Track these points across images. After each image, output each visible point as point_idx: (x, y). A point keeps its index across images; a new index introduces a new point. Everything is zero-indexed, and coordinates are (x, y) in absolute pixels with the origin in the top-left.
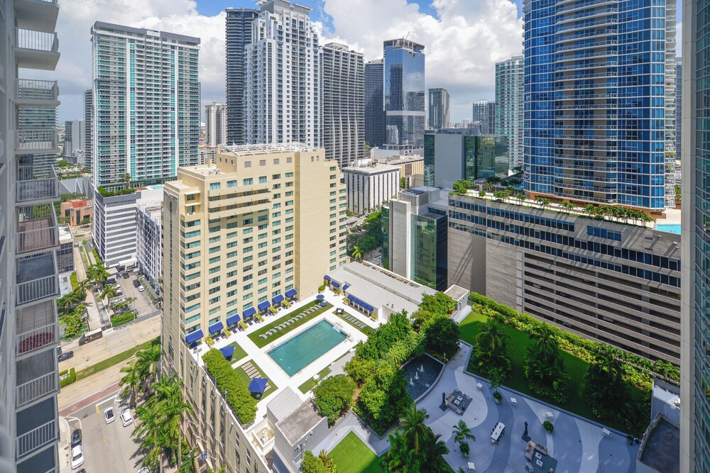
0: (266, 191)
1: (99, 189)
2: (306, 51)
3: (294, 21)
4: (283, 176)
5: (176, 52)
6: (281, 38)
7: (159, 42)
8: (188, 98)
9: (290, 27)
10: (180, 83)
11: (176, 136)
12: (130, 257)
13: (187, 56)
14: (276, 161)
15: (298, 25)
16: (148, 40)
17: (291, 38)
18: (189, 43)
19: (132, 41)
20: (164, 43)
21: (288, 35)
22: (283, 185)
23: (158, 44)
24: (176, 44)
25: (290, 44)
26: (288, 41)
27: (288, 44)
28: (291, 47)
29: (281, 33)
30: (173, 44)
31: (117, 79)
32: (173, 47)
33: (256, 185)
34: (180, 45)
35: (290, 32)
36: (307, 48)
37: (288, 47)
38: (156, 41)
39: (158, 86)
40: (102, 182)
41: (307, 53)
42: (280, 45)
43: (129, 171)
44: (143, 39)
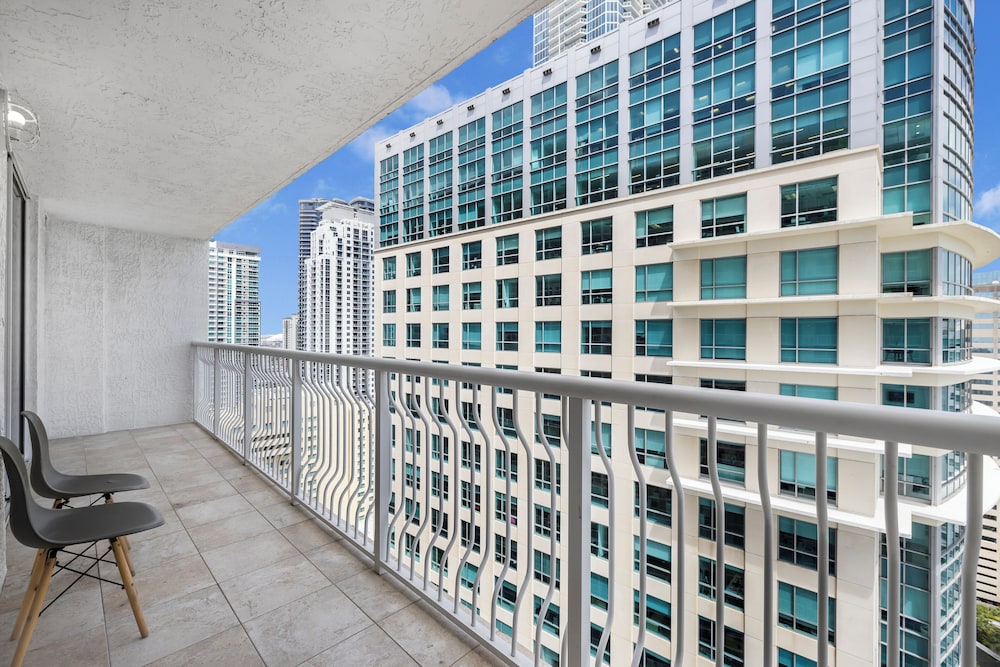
2: (371, 266)
3: (356, 231)
5: (234, 263)
6: (340, 253)
7: (215, 254)
8: (247, 321)
9: (352, 239)
10: (238, 302)
13: (246, 269)
15: (361, 235)
17: (352, 251)
18: (248, 253)
20: (220, 254)
21: (349, 248)
23: (213, 256)
24: (235, 256)
25: (351, 259)
26: (349, 255)
27: (349, 259)
28: (352, 263)
29: (340, 246)
30: (230, 256)
32: (230, 259)
34: (238, 257)
35: (352, 245)
36: (372, 263)
37: (349, 263)
39: (213, 307)
41: (371, 269)
42: (339, 262)
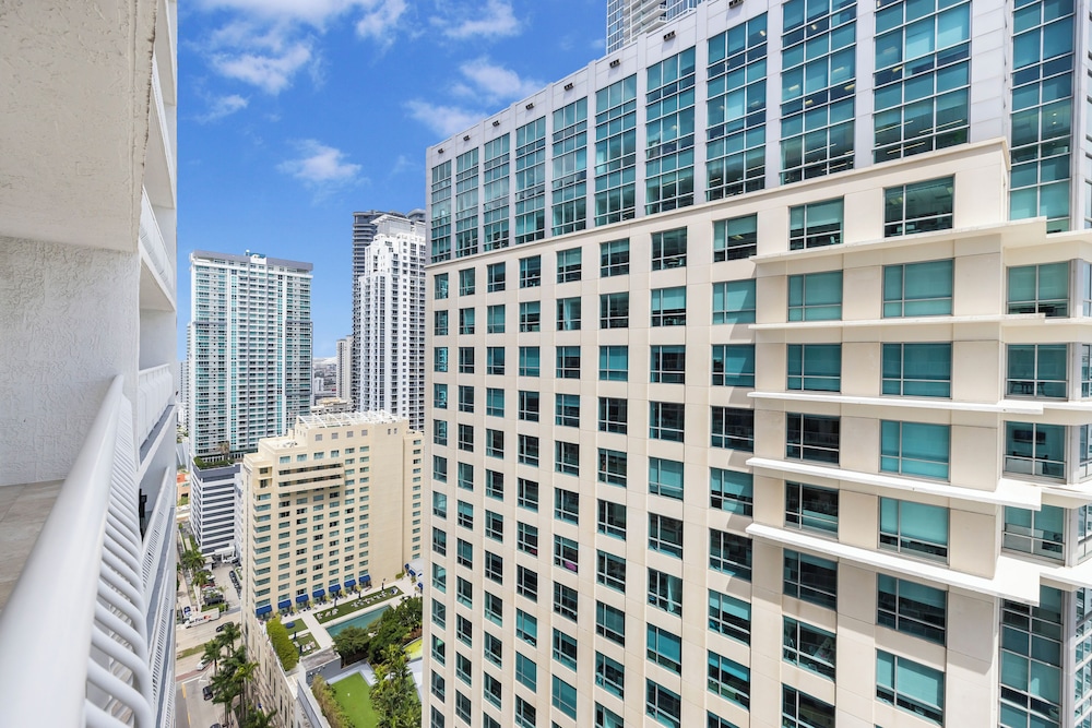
0: (338, 466)
1: (195, 459)
3: (413, 246)
4: (357, 450)
7: (265, 271)
8: (298, 343)
9: (408, 255)
10: (289, 323)
11: (284, 392)
12: (227, 545)
13: (297, 287)
14: (350, 434)
15: (417, 250)
16: (252, 270)
17: (408, 268)
18: (299, 271)
19: (234, 272)
20: (270, 272)
21: (405, 265)
22: (357, 460)
23: (263, 274)
24: (285, 273)
26: (405, 272)
27: (405, 277)
28: (409, 281)
29: (396, 263)
31: (217, 321)
32: (280, 277)
33: (327, 459)
34: (289, 274)
35: (408, 261)
38: (261, 271)
39: (263, 328)
40: (200, 451)
42: (395, 279)
43: (228, 438)
44: (246, 269)
